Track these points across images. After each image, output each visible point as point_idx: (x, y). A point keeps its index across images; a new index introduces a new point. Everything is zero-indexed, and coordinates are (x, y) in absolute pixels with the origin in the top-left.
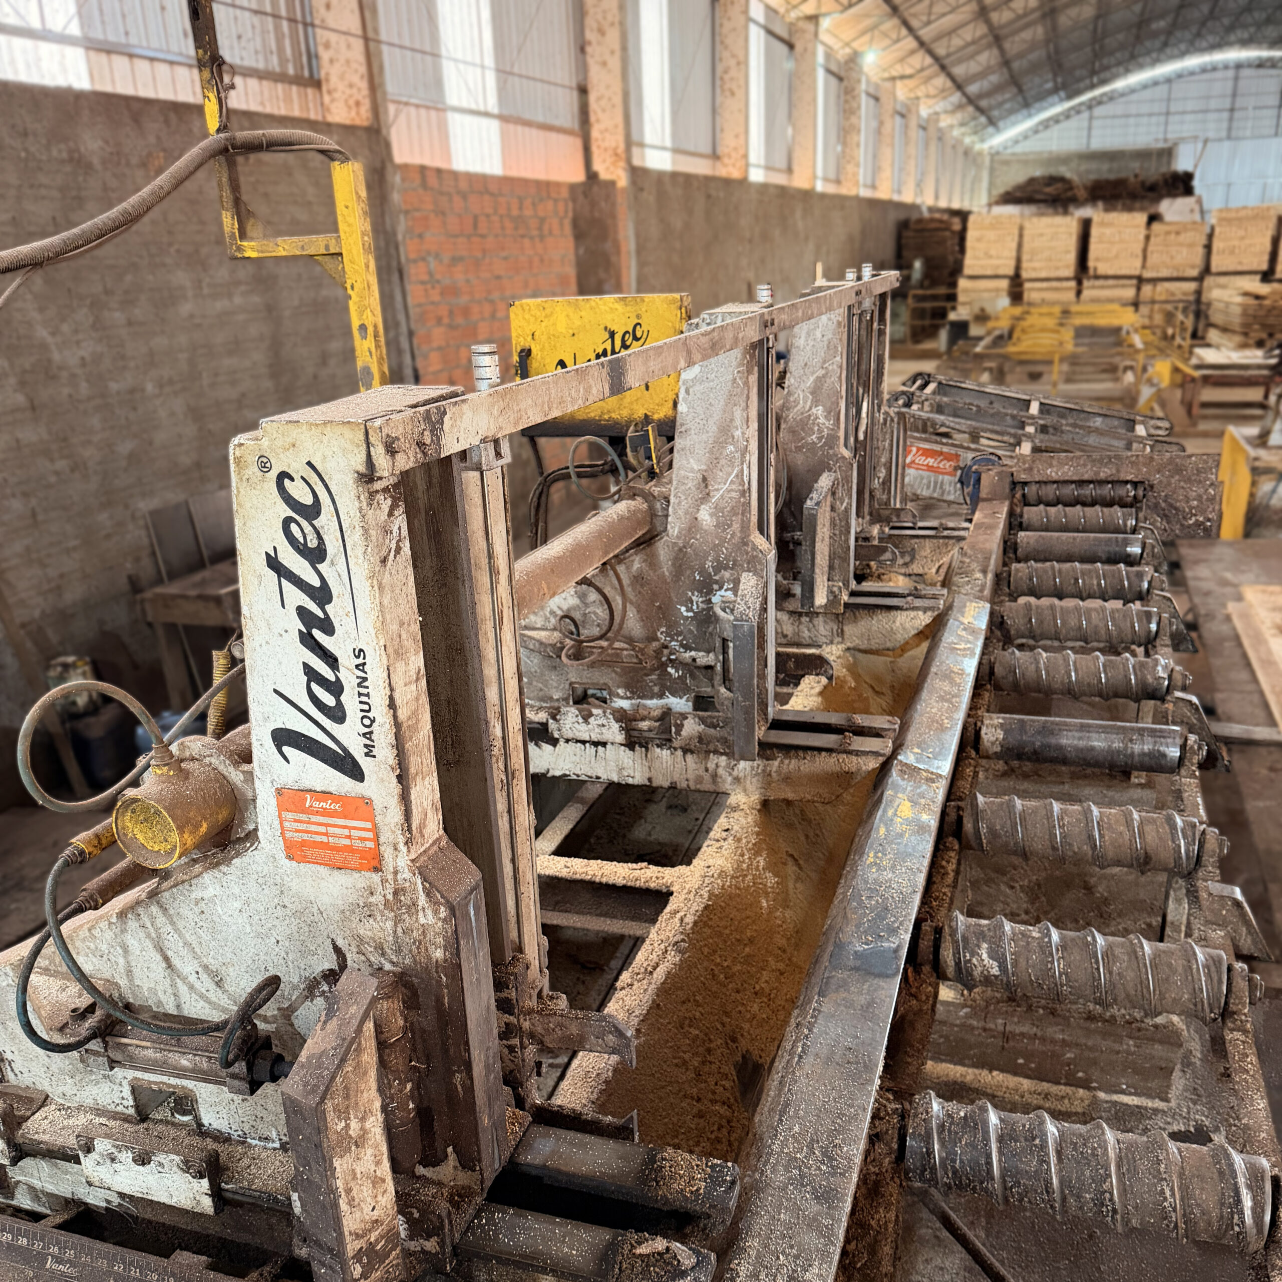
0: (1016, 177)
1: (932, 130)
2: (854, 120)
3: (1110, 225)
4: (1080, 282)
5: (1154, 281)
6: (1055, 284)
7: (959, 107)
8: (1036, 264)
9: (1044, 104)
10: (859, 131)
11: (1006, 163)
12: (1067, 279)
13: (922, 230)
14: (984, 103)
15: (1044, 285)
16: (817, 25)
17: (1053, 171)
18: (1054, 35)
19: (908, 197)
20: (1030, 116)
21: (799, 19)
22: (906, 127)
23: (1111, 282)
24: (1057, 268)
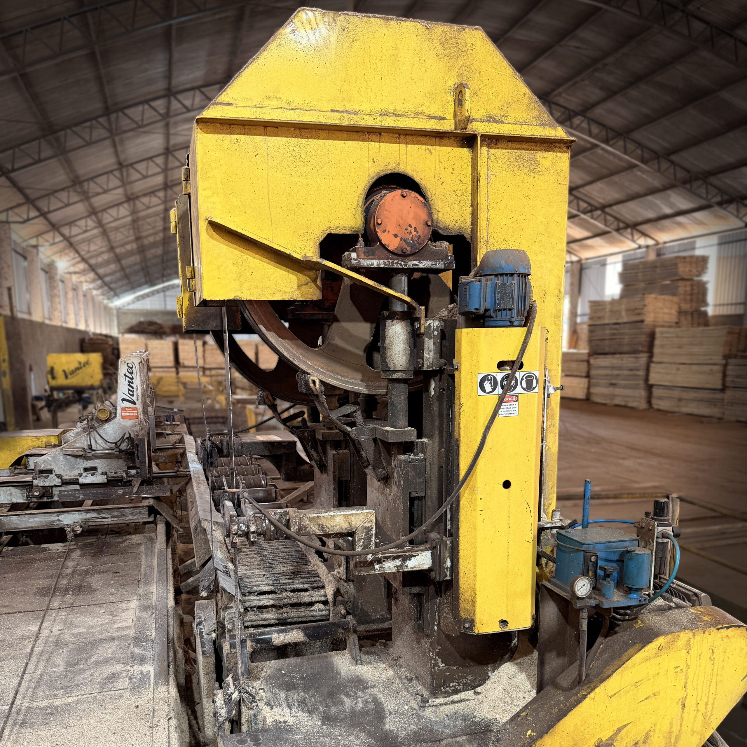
0: (133, 321)
1: (89, 296)
2: (56, 291)
3: (187, 345)
4: (177, 369)
5: (210, 369)
6: (166, 369)
7: (101, 287)
8: (156, 361)
9: (142, 288)
10: (59, 296)
11: (125, 313)
12: (171, 367)
13: (94, 344)
14: (113, 286)
15: (161, 370)
16: (38, 250)
17: (149, 319)
18: (144, 260)
19: (82, 327)
20: (134, 293)
21: (28, 246)
22: (77, 295)
23: (191, 369)
24: (166, 362)
